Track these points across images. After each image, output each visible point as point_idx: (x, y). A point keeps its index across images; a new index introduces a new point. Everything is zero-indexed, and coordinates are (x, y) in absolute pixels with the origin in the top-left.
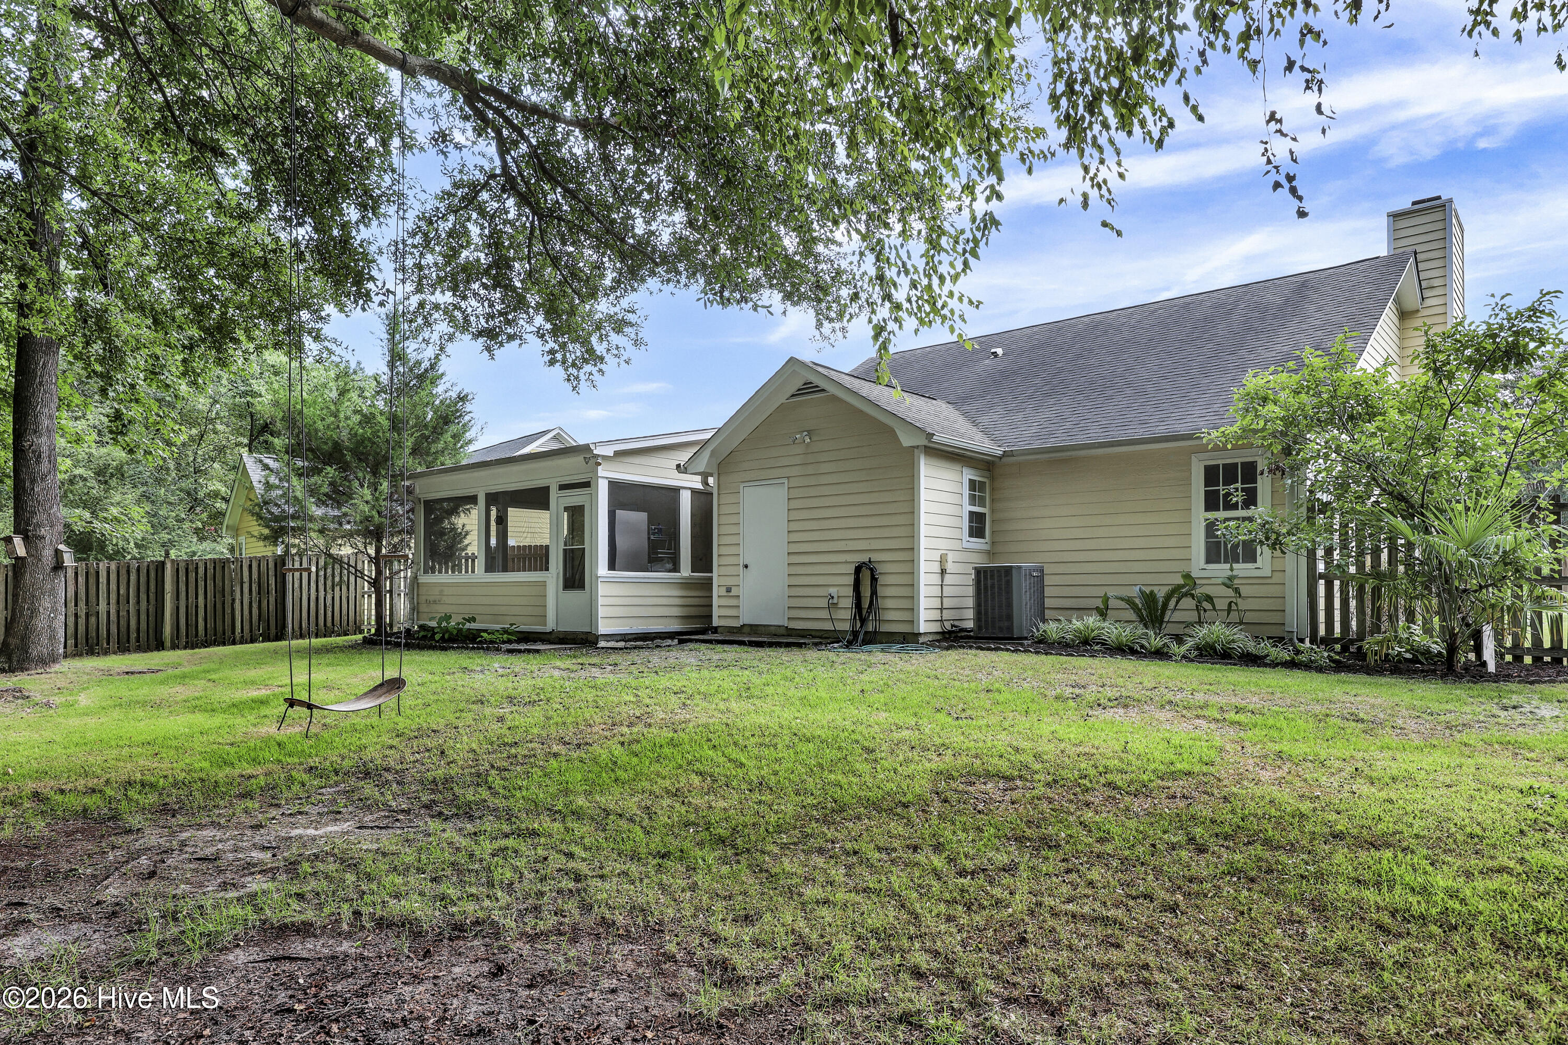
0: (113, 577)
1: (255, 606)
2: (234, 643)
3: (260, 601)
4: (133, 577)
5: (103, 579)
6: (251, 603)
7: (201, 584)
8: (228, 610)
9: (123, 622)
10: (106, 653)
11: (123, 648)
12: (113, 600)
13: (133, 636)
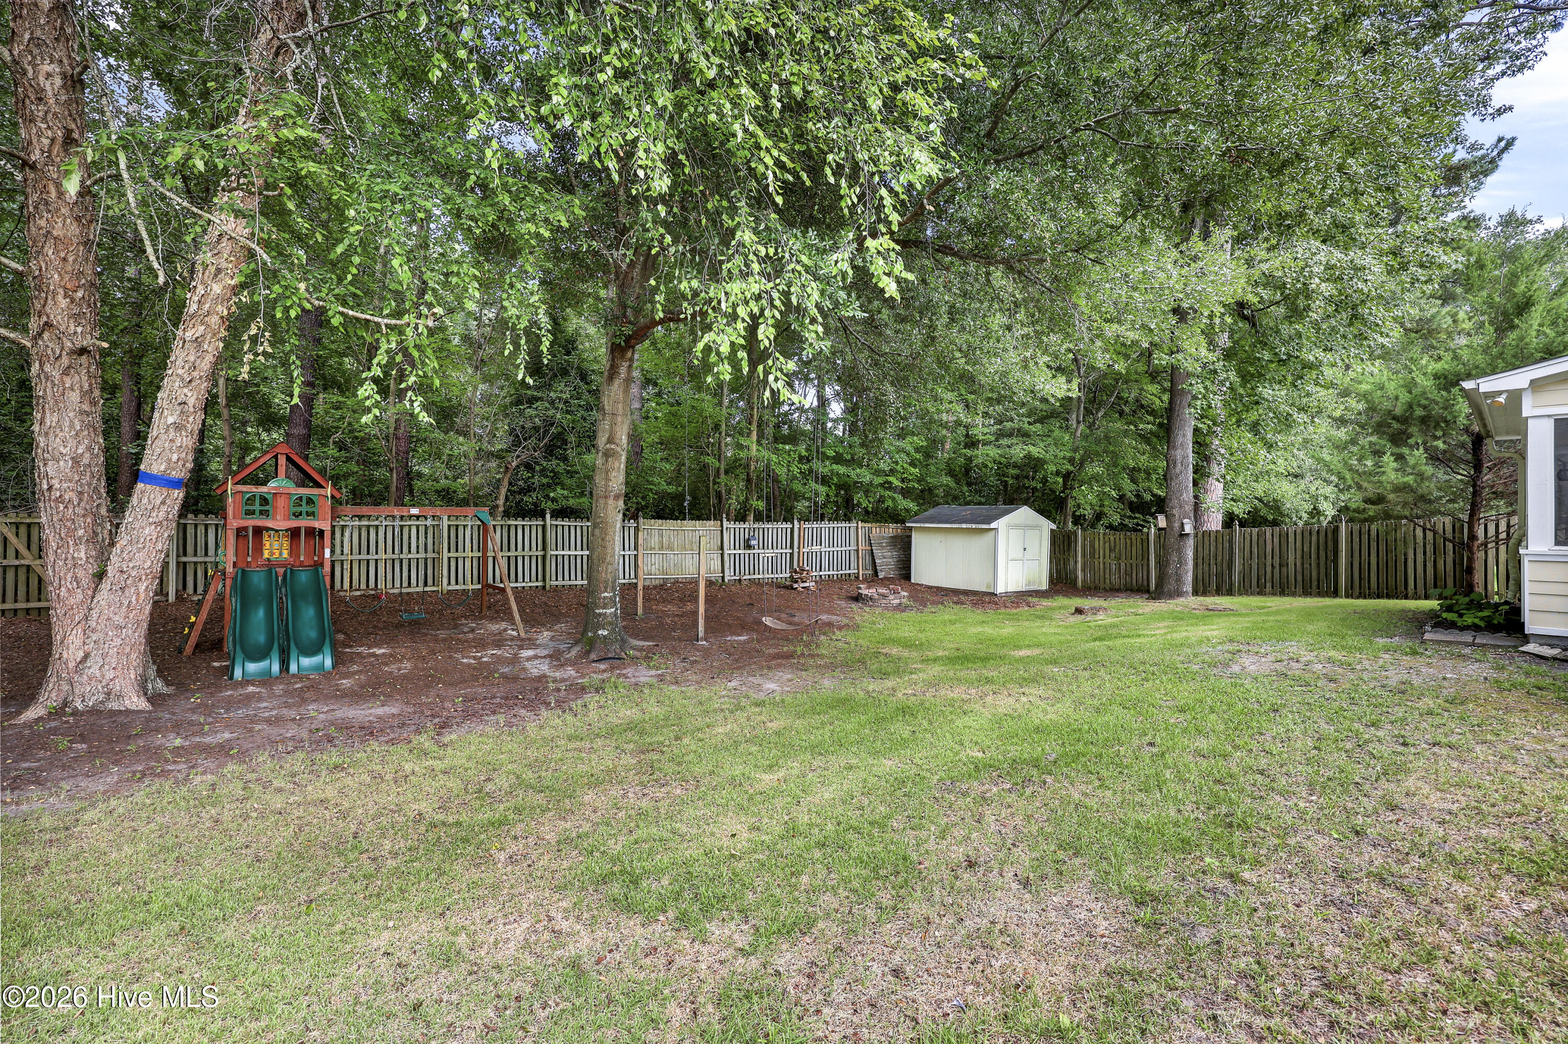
0: (1299, 537)
1: (1430, 566)
2: (1406, 597)
3: (1435, 561)
4: (1314, 538)
5: (1291, 539)
6: (1425, 562)
7: (1374, 545)
8: (1401, 567)
9: (1307, 573)
10: (1294, 594)
11: (1306, 593)
12: (1299, 556)
13: (1315, 584)
